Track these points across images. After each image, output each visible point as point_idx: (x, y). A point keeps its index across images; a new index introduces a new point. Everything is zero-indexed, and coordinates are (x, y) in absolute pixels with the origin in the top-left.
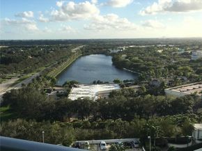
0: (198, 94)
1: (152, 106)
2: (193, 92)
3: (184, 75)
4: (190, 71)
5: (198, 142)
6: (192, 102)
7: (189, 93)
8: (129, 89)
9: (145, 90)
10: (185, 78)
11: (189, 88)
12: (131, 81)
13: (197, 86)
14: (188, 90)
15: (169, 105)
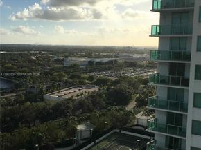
0: (74, 98)
1: (34, 114)
2: (70, 96)
3: (60, 81)
4: (64, 77)
5: (81, 142)
6: (71, 105)
7: (66, 97)
8: (6, 98)
9: (23, 98)
10: (61, 84)
11: (65, 92)
12: (6, 89)
13: (72, 91)
14: (65, 94)
15: (51, 111)
